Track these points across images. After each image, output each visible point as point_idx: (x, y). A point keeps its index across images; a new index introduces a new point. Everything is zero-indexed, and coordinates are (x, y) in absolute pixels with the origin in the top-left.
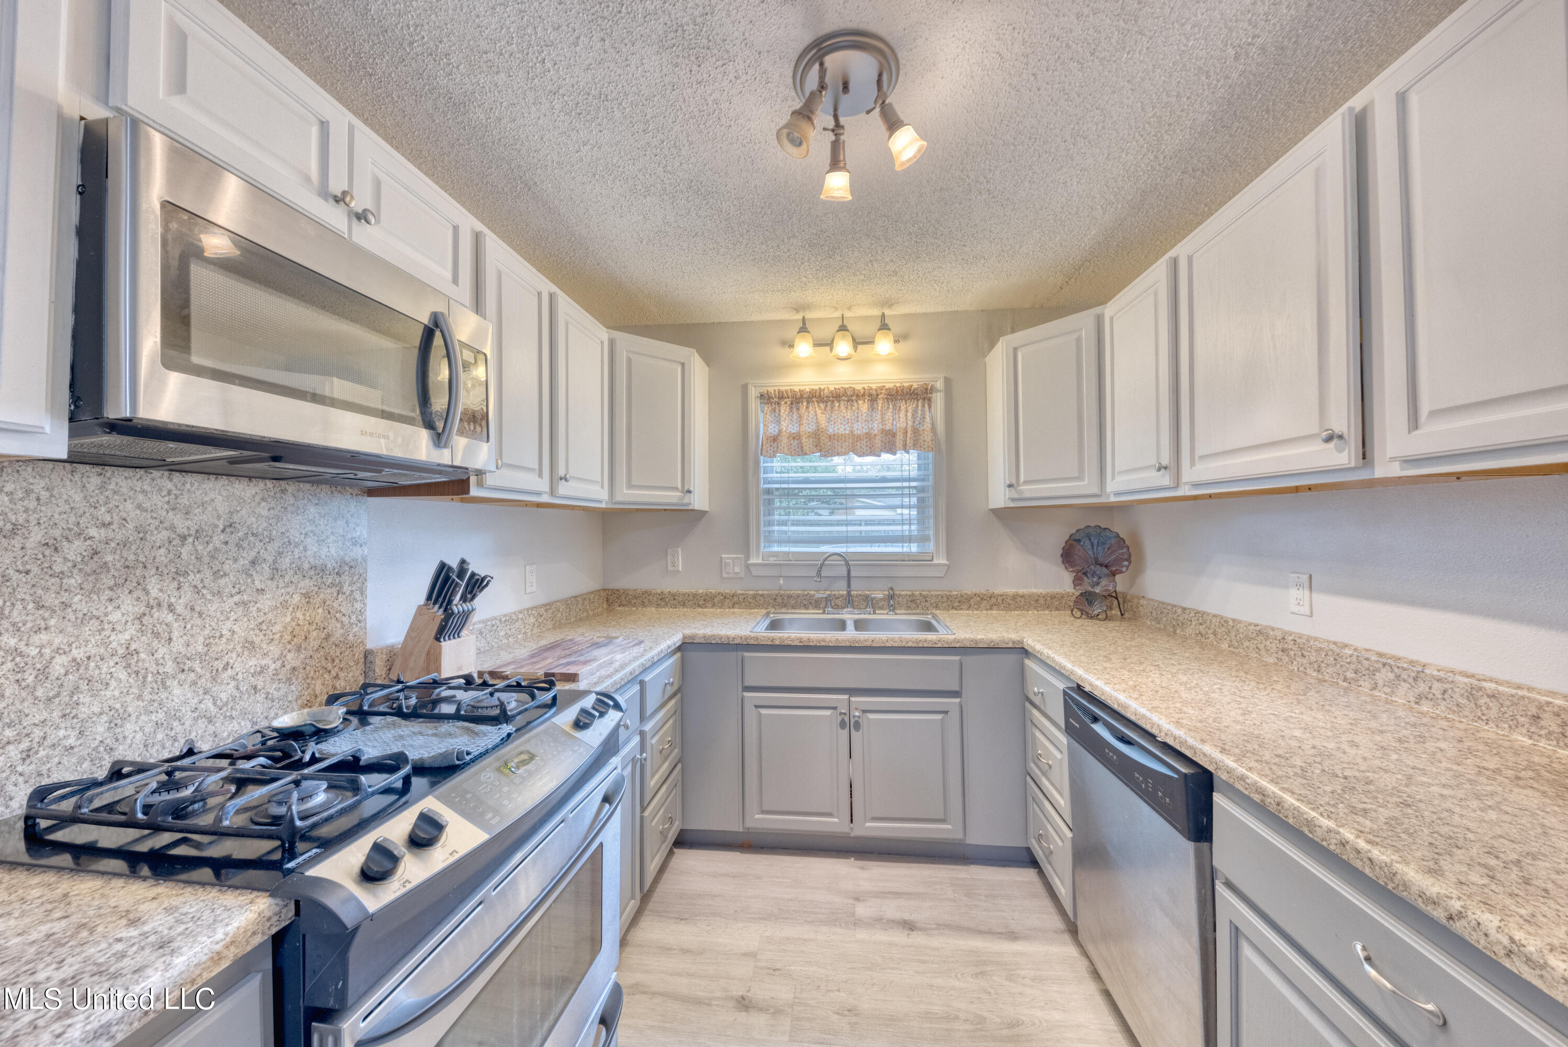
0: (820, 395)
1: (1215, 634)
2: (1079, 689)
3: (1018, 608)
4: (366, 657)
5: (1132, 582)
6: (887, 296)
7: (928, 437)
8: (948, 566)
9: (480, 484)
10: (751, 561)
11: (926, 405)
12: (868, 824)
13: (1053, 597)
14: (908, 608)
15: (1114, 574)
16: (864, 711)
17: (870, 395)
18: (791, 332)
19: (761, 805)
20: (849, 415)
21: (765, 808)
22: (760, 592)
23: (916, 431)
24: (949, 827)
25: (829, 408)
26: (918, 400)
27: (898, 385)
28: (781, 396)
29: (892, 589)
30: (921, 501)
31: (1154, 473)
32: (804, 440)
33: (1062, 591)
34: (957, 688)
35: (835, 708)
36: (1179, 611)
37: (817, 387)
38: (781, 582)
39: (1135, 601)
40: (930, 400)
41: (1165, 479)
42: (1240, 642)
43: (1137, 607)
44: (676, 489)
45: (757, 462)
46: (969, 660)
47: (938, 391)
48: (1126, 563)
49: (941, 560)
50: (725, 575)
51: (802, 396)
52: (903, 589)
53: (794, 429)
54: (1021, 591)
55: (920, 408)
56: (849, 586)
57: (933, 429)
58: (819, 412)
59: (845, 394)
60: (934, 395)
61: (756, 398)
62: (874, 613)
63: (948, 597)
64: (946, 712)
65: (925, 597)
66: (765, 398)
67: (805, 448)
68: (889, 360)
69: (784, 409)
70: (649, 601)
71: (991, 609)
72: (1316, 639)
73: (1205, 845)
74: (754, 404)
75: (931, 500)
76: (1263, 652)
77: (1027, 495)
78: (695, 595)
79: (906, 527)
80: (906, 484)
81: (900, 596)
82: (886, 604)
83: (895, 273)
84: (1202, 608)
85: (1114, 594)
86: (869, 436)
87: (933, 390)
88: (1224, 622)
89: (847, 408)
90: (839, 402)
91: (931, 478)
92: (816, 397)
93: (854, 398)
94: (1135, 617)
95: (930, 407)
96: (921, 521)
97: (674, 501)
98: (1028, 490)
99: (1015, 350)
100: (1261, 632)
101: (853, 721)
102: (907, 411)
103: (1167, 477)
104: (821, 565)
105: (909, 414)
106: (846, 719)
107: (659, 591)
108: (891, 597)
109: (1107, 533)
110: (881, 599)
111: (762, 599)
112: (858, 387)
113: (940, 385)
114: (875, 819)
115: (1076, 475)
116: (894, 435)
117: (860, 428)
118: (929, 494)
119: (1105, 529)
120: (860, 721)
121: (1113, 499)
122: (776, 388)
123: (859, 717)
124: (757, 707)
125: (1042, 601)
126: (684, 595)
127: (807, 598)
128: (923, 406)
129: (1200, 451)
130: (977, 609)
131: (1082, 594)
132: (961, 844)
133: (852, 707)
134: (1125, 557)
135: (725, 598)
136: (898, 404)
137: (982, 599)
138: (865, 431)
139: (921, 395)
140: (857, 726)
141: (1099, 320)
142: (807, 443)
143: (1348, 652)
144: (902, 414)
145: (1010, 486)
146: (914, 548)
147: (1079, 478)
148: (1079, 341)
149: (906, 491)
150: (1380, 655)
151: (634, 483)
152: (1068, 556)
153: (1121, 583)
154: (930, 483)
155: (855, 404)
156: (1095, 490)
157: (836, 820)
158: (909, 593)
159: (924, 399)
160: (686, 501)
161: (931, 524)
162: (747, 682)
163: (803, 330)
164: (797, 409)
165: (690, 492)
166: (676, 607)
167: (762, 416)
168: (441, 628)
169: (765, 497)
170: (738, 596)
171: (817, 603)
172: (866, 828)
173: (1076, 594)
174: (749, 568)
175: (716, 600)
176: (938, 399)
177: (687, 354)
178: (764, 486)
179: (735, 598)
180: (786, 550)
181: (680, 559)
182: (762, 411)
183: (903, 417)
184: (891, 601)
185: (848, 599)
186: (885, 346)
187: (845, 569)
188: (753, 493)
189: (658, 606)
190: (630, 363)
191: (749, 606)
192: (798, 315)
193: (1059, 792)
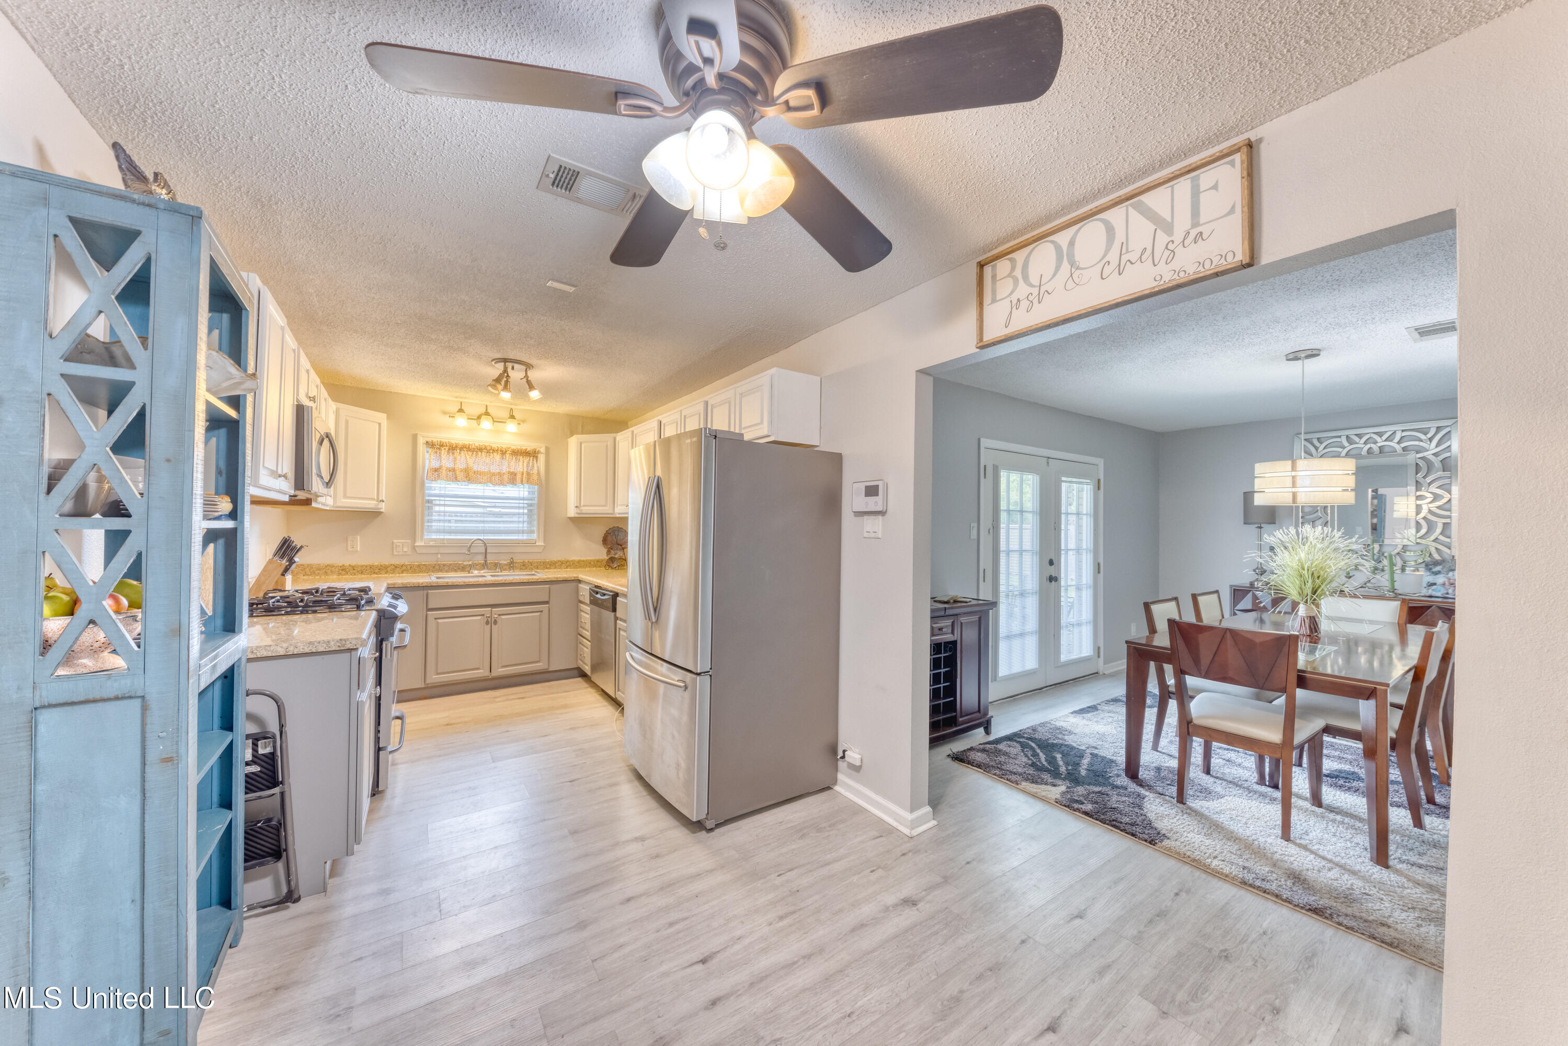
0: (469, 448)
2: (597, 587)
7: (535, 477)
8: (545, 547)
9: (316, 501)
10: (417, 544)
13: (598, 561)
14: (521, 569)
15: (620, 549)
16: (499, 615)
17: (501, 451)
18: (453, 410)
19: (436, 671)
20: (488, 460)
21: (439, 671)
22: (423, 564)
23: (528, 474)
24: (541, 664)
25: (474, 455)
26: (530, 457)
27: (519, 447)
28: (442, 445)
29: (515, 559)
30: (530, 511)
32: (458, 473)
33: (600, 558)
34: (547, 599)
35: (483, 615)
37: (467, 443)
38: (438, 556)
40: (537, 457)
44: (372, 499)
45: (423, 484)
46: (554, 587)
47: (541, 453)
48: (623, 543)
49: (540, 543)
50: (395, 553)
51: (456, 447)
52: (518, 559)
53: (451, 465)
54: (581, 559)
55: (531, 461)
56: (486, 557)
57: (538, 473)
58: (468, 457)
59: (486, 448)
60: (539, 455)
61: (424, 444)
62: (501, 572)
63: (544, 563)
64: (541, 612)
65: (530, 563)
66: (430, 445)
67: (458, 478)
68: (515, 435)
69: (444, 452)
70: (332, 572)
71: (567, 568)
73: (616, 613)
74: (421, 448)
75: (536, 511)
77: (584, 512)
78: (371, 567)
79: (521, 525)
80: (522, 502)
81: (516, 563)
82: (508, 567)
86: (500, 475)
87: (539, 452)
89: (486, 457)
90: (481, 453)
91: (536, 499)
92: (465, 448)
93: (491, 451)
95: (537, 461)
96: (530, 522)
97: (372, 506)
98: (585, 509)
99: (581, 443)
101: (493, 620)
102: (523, 462)
104: (470, 545)
105: (525, 464)
106: (489, 619)
107: (340, 565)
108: (512, 562)
109: (616, 531)
110: (505, 565)
111: (423, 567)
112: (495, 446)
113: (543, 450)
114: (503, 666)
115: (604, 503)
116: (515, 475)
117: (494, 469)
118: (535, 508)
119: (621, 528)
120: (497, 620)
121: (618, 516)
122: (439, 440)
123: (496, 618)
124: (435, 619)
125: (592, 563)
126: (362, 566)
127: (456, 566)
128: (534, 460)
131: (610, 558)
132: (547, 672)
133: (493, 614)
134: (623, 540)
135: (395, 567)
136: (518, 457)
138: (498, 472)
139: (533, 454)
140: (495, 623)
141: (615, 439)
142: (460, 475)
144: (521, 463)
145: (577, 507)
146: (525, 537)
147: (606, 505)
148: (607, 446)
149: (521, 505)
151: (348, 495)
152: (605, 541)
153: (621, 554)
154: (535, 502)
155: (492, 455)
156: (612, 510)
157: (482, 670)
158: (520, 562)
159: (534, 456)
160: (379, 507)
161: (535, 523)
162: (430, 606)
163: (461, 410)
164: (453, 453)
165: (383, 501)
166: (355, 574)
167: (427, 456)
168: (286, 570)
169: (427, 505)
170: (406, 566)
171: (463, 569)
172: (499, 671)
173: (607, 558)
174: (414, 548)
175: (389, 569)
176: (542, 458)
177: (382, 417)
178: (427, 498)
179: (404, 568)
180: (442, 537)
181: (359, 542)
182: (428, 452)
183: (520, 466)
184: (511, 565)
185: (485, 566)
186: (511, 427)
187: (484, 548)
188: (419, 501)
189: (339, 574)
190: (347, 422)
191: (415, 572)
192: (459, 399)
193: (587, 631)
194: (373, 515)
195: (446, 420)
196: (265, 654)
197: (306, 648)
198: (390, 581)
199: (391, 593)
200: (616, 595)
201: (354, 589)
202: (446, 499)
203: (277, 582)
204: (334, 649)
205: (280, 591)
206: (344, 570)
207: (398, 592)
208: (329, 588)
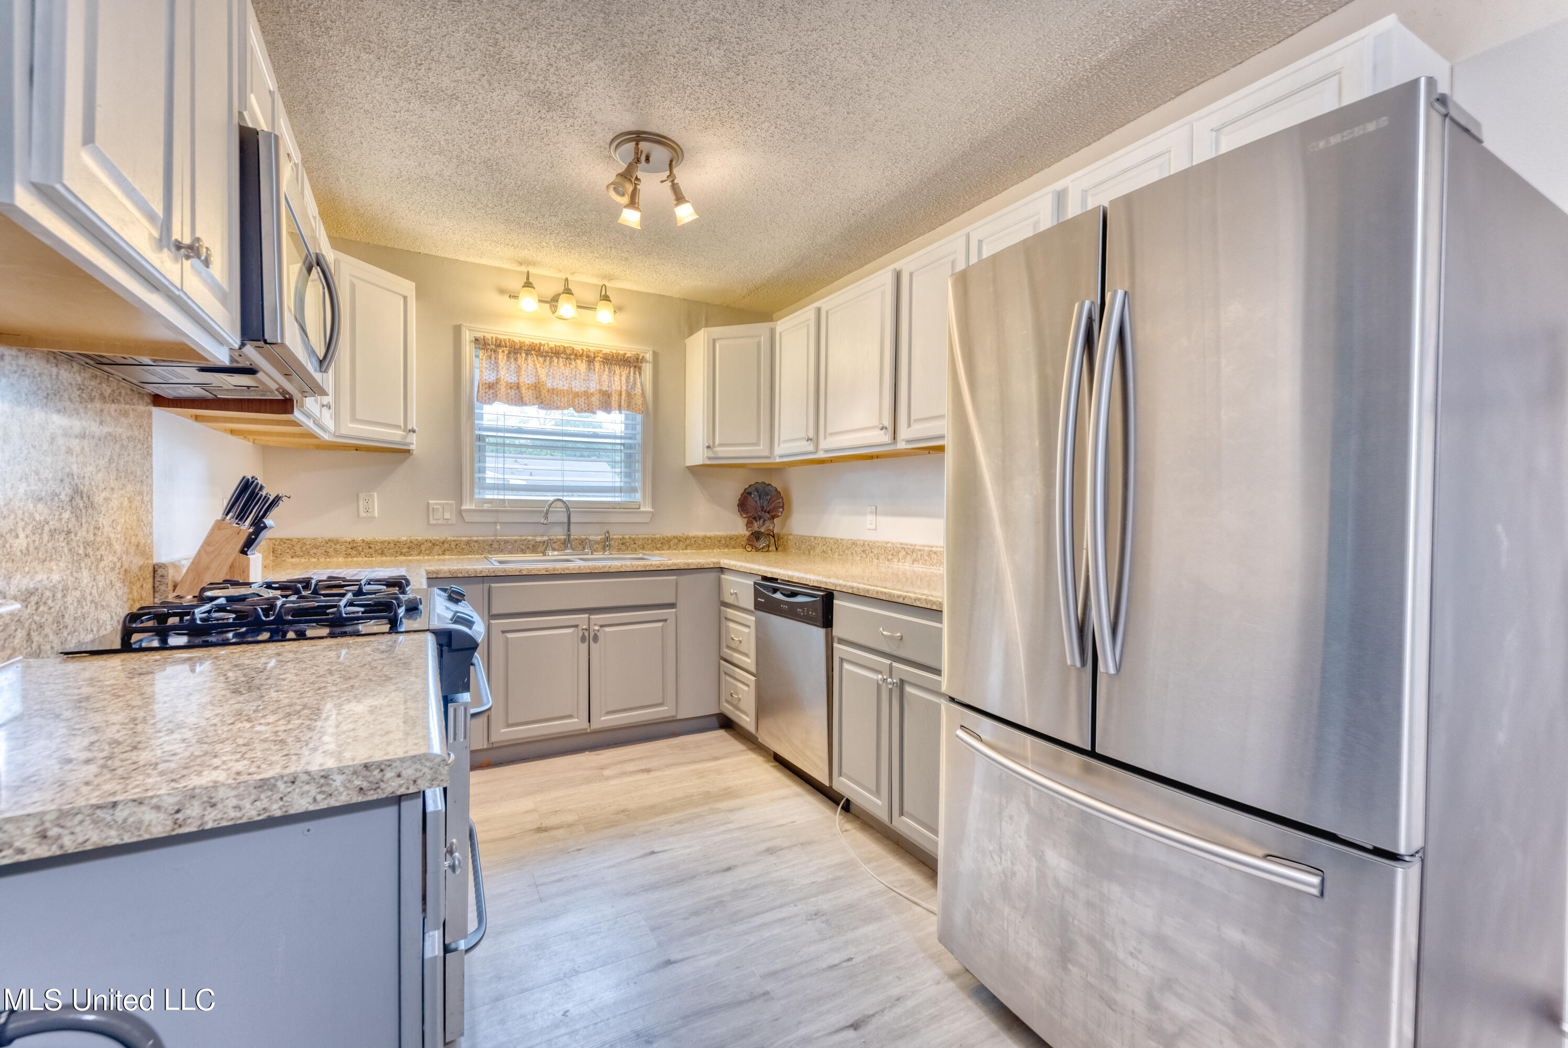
0: (539, 350)
1: (831, 550)
2: (765, 578)
3: (706, 547)
4: (155, 571)
5: (784, 524)
6: (612, 272)
7: (639, 400)
8: (653, 513)
9: (301, 406)
10: (464, 507)
11: (637, 373)
12: (602, 718)
13: (734, 538)
14: (619, 549)
15: (773, 518)
16: (602, 626)
17: (588, 356)
18: (516, 284)
19: (507, 720)
20: (567, 372)
21: (510, 722)
22: (475, 538)
23: (629, 394)
24: (666, 708)
25: (548, 363)
26: (630, 367)
27: (614, 351)
28: (499, 344)
29: (608, 532)
30: (629, 456)
31: (805, 443)
32: (524, 391)
33: (737, 533)
34: (673, 601)
35: (576, 626)
36: (812, 539)
37: (537, 342)
38: (498, 527)
39: (786, 537)
40: (640, 368)
41: (810, 447)
42: (844, 552)
43: (787, 542)
44: (397, 427)
45: (471, 408)
46: (684, 579)
47: (647, 362)
48: (781, 510)
49: (648, 508)
50: (432, 522)
51: (521, 348)
52: (617, 533)
53: (512, 379)
54: (709, 534)
55: (632, 374)
56: (569, 530)
57: (643, 393)
58: (538, 365)
59: (564, 352)
60: (644, 365)
61: (471, 341)
62: (592, 554)
63: (653, 540)
64: (666, 620)
65: (634, 540)
66: (481, 343)
67: (525, 399)
68: (609, 328)
69: (502, 357)
70: (335, 551)
71: (686, 549)
72: (878, 542)
73: (830, 629)
74: (468, 348)
75: (638, 457)
76: (854, 555)
77: (720, 455)
78: (396, 543)
79: (612, 479)
80: (615, 440)
81: (613, 539)
82: (602, 546)
83: (627, 259)
84: (824, 536)
85: (771, 533)
86: (587, 395)
87: (643, 360)
88: (836, 541)
89: (565, 365)
90: (558, 358)
91: (639, 437)
92: (535, 350)
93: (572, 357)
94: (785, 550)
95: (640, 374)
96: (628, 475)
97: (398, 439)
98: (722, 451)
99: (714, 341)
100: (854, 543)
101: (592, 634)
102: (621, 376)
103: (812, 446)
104: (546, 510)
105: (624, 379)
106: (586, 634)
107: (349, 539)
108: (607, 539)
109: (770, 488)
110: (600, 542)
111: (476, 545)
112: (578, 348)
113: (649, 356)
114: (609, 713)
115: (754, 441)
116: (609, 396)
117: (578, 386)
118: (636, 450)
119: (768, 485)
120: (598, 634)
121: (778, 460)
122: (494, 336)
123: (598, 631)
124: (503, 632)
125: (723, 541)
126: (382, 542)
127: (525, 543)
128: (635, 373)
129: (829, 430)
130: (675, 549)
131: (752, 534)
132: (674, 721)
133: (592, 623)
134: (781, 505)
135: (434, 544)
136: (613, 367)
137: (679, 541)
138: (583, 389)
139: (633, 363)
140: (596, 639)
141: (772, 332)
142: (527, 394)
143: (889, 545)
144: (617, 378)
145: (708, 447)
146: (617, 498)
147: (757, 444)
148: (759, 344)
149: (617, 446)
150: (901, 544)
151: (358, 417)
152: (743, 505)
153: (777, 526)
154: (637, 442)
155: (573, 363)
156: (767, 453)
157: (576, 720)
158: (620, 537)
159: (635, 367)
160: (408, 440)
161: (638, 476)
162: (494, 612)
163: (528, 284)
164: (516, 359)
165: (414, 431)
166: (371, 556)
167: (477, 363)
168: (249, 543)
169: (478, 443)
170: (450, 542)
171: (534, 547)
172: (603, 720)
173: (748, 534)
174: (460, 513)
175: (423, 547)
176: (647, 368)
177: (408, 286)
178: (477, 432)
179: (446, 545)
180: (501, 497)
181: (376, 503)
182: (477, 356)
183: (618, 380)
184: (606, 544)
185: (566, 543)
186: (605, 315)
187: (566, 515)
188: (466, 438)
189: (347, 555)
190: (353, 286)
191: (462, 552)
192: (524, 269)
193: (747, 655)
194: (402, 453)
195: (504, 302)
196: (95, 838)
197: (246, 804)
198: (433, 567)
199: (445, 590)
200: (828, 598)
201: (378, 581)
202: (507, 435)
203: (232, 567)
204: (343, 799)
205: (235, 584)
206: (354, 549)
207: (455, 587)
208: (331, 578)
